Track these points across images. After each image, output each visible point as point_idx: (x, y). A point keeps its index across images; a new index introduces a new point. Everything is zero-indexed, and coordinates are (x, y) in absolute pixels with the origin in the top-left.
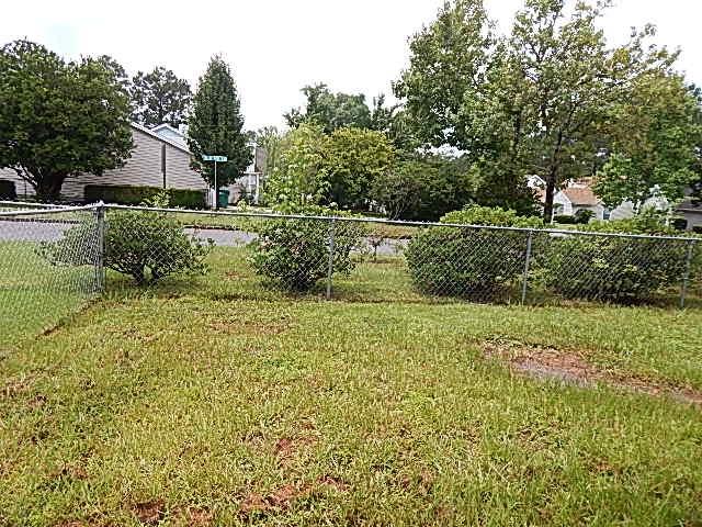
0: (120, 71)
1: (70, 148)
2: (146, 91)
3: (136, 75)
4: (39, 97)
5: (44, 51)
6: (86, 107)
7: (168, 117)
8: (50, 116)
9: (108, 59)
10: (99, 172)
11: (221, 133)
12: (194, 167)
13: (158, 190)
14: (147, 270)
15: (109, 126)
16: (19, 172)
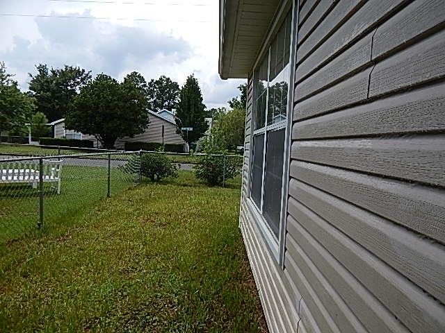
0: (142, 80)
1: (120, 125)
2: (155, 90)
3: (150, 81)
4: (107, 101)
5: (110, 78)
6: (128, 104)
7: (166, 103)
8: (112, 110)
9: (136, 73)
10: (132, 136)
11: (192, 116)
12: (178, 132)
13: (160, 145)
14: (156, 177)
15: (137, 113)
16: (96, 137)
